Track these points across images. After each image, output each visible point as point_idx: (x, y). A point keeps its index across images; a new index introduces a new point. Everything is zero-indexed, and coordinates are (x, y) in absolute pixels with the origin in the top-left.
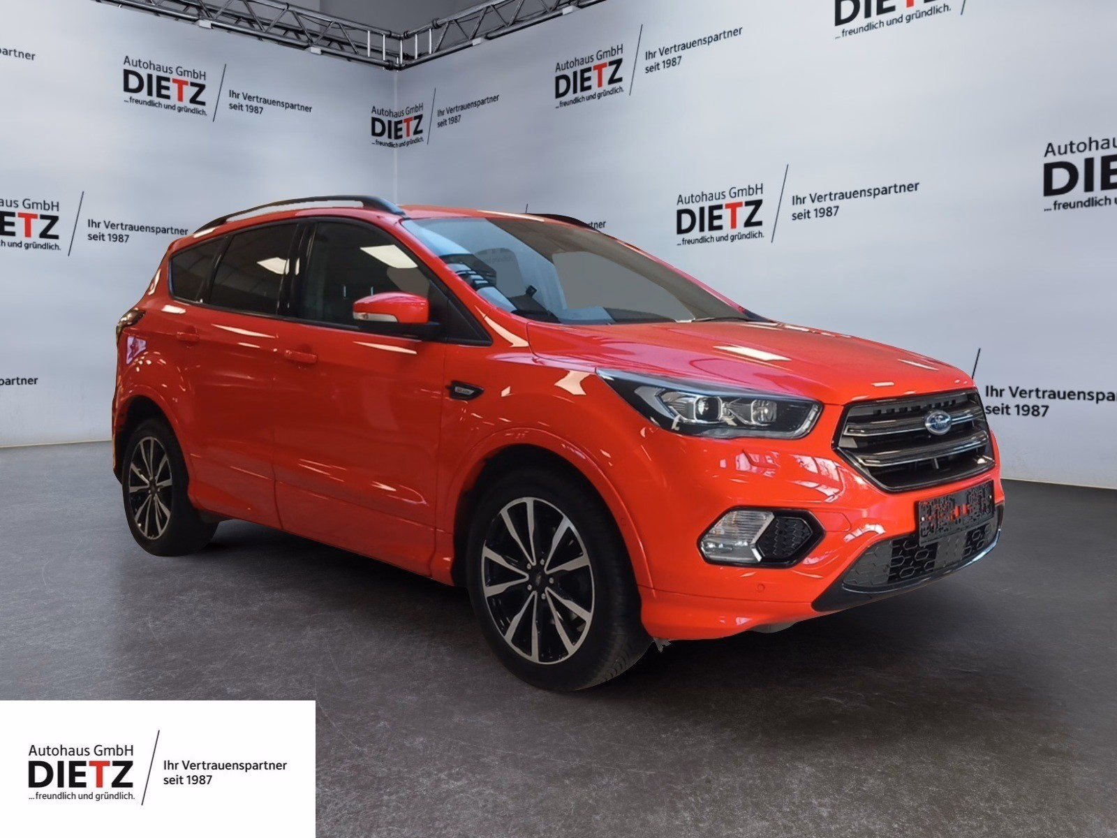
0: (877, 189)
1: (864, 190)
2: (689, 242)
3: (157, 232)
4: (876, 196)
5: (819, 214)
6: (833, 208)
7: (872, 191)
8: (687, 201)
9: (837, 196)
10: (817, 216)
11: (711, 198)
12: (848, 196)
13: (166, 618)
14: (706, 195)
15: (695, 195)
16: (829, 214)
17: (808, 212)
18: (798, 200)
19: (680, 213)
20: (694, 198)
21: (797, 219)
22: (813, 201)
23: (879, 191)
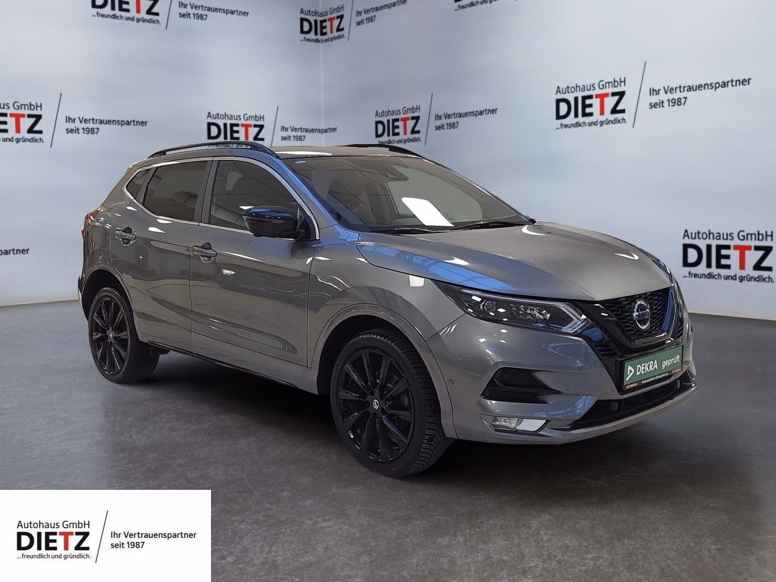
0: (718, 83)
1: (707, 84)
2: (566, 126)
3: (122, 125)
4: (717, 89)
5: (671, 104)
6: (682, 97)
7: (714, 85)
8: (564, 92)
9: (686, 89)
10: (669, 106)
11: (583, 90)
12: (694, 88)
13: (145, 432)
14: (579, 87)
15: (570, 86)
16: (679, 103)
17: (663, 102)
18: (654, 92)
19: (558, 101)
20: (569, 89)
21: (653, 108)
22: (666, 93)
23: (719, 85)
